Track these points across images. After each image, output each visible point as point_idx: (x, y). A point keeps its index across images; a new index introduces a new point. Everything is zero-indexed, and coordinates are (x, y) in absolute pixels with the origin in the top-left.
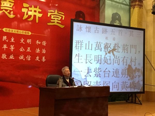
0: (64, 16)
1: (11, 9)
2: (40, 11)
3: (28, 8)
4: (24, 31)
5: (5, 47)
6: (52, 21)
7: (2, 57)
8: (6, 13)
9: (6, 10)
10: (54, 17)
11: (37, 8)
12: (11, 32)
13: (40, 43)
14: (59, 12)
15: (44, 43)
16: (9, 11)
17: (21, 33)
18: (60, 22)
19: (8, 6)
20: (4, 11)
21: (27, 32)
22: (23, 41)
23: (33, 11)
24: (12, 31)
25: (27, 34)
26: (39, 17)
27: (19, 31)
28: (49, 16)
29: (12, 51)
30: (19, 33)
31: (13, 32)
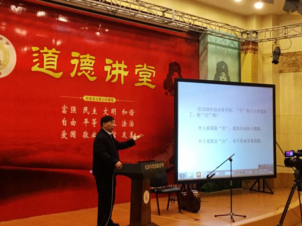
0: (154, 72)
1: (92, 69)
2: (126, 67)
3: (111, 65)
4: (108, 98)
5: (86, 121)
6: (140, 80)
7: (83, 136)
8: (86, 74)
9: (87, 71)
10: (142, 74)
11: (121, 63)
12: (92, 100)
13: (126, 113)
14: (148, 67)
15: (132, 113)
16: (89, 72)
17: (104, 101)
18: (150, 80)
20: (84, 72)
21: (111, 98)
22: (107, 112)
23: (117, 68)
25: (111, 102)
26: (124, 76)
27: (102, 98)
28: (136, 73)
29: (94, 126)
30: (102, 101)
31: (95, 101)
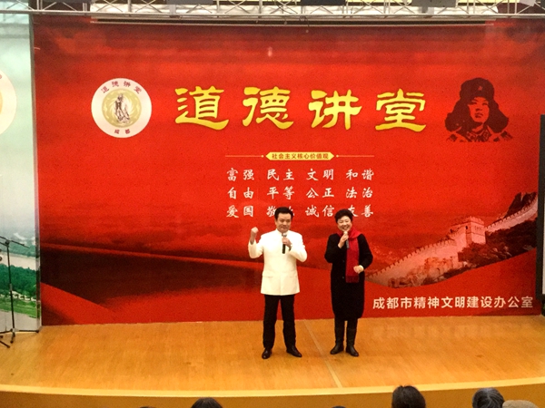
0: (423, 102)
1: (284, 110)
2: (355, 99)
4: (316, 153)
5: (273, 191)
6: (387, 119)
7: (268, 214)
8: (273, 119)
9: (273, 114)
10: (394, 109)
12: (284, 159)
13: (356, 175)
14: (408, 94)
15: (368, 175)
17: (309, 159)
18: (412, 118)
19: (277, 103)
20: (268, 116)
21: (322, 153)
22: (314, 175)
23: (336, 104)
24: (288, 156)
25: (323, 159)
26: (351, 116)
27: (304, 154)
28: (379, 108)
29: (289, 199)
30: (304, 159)
31: (291, 158)
